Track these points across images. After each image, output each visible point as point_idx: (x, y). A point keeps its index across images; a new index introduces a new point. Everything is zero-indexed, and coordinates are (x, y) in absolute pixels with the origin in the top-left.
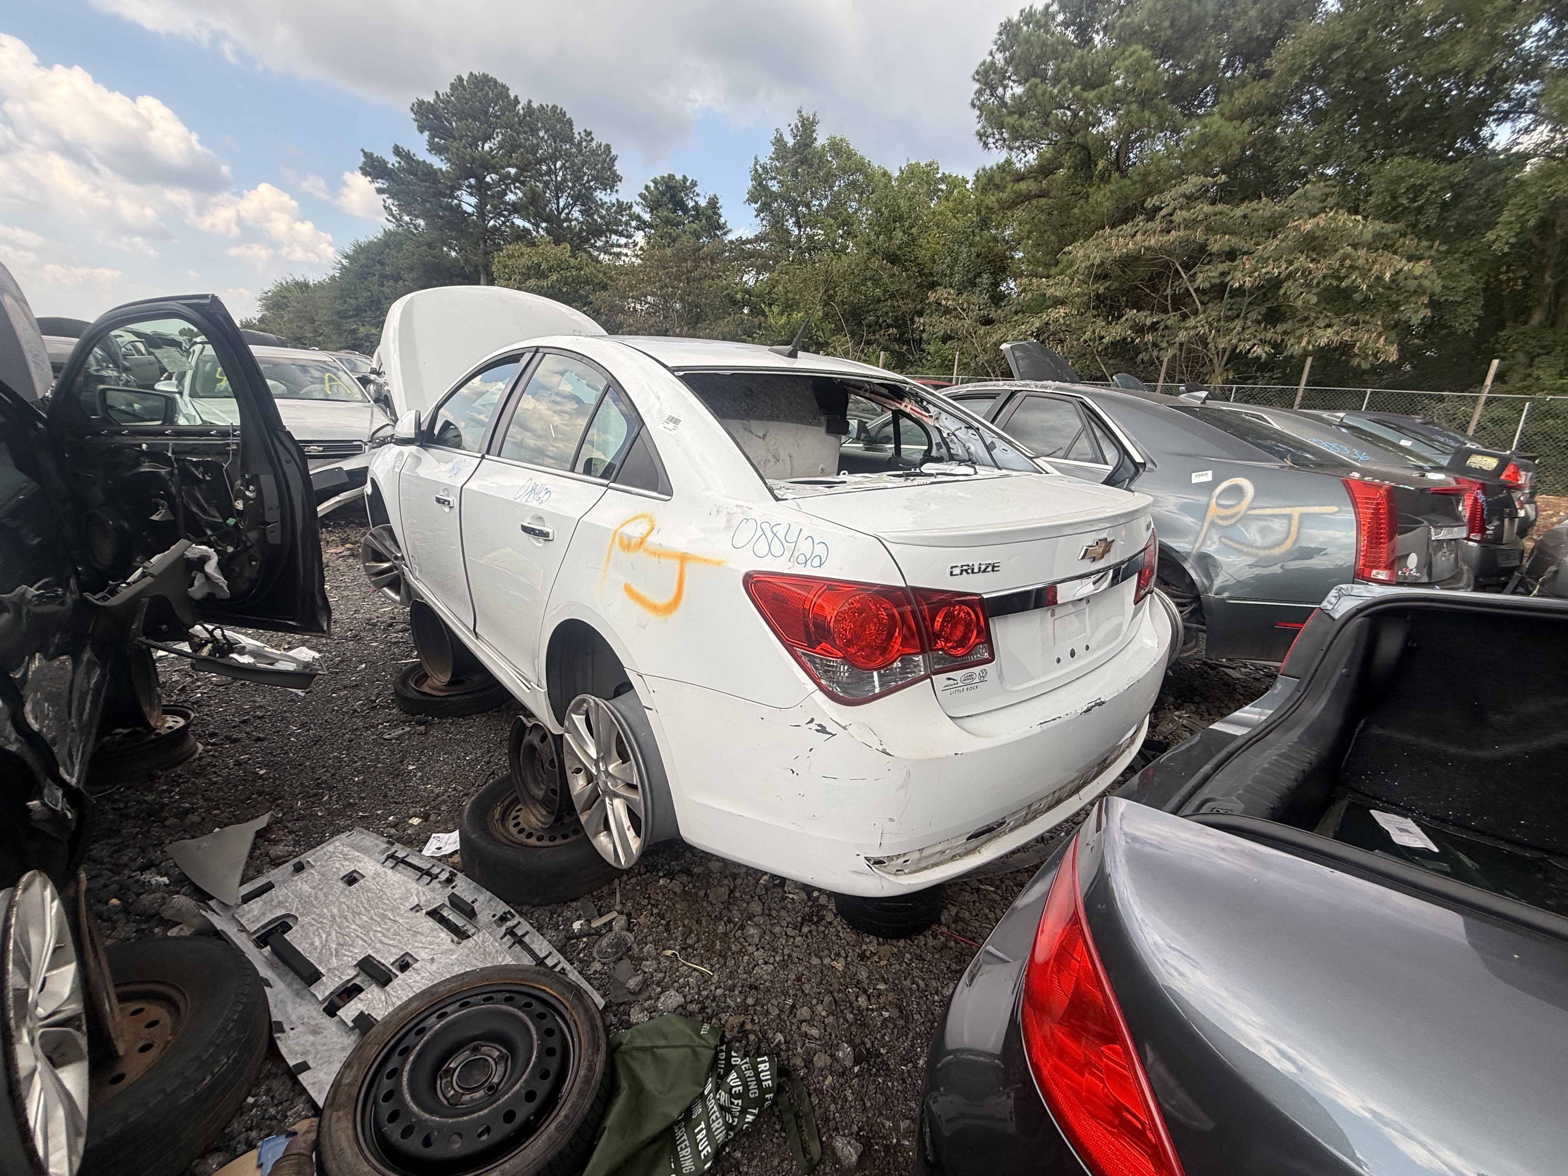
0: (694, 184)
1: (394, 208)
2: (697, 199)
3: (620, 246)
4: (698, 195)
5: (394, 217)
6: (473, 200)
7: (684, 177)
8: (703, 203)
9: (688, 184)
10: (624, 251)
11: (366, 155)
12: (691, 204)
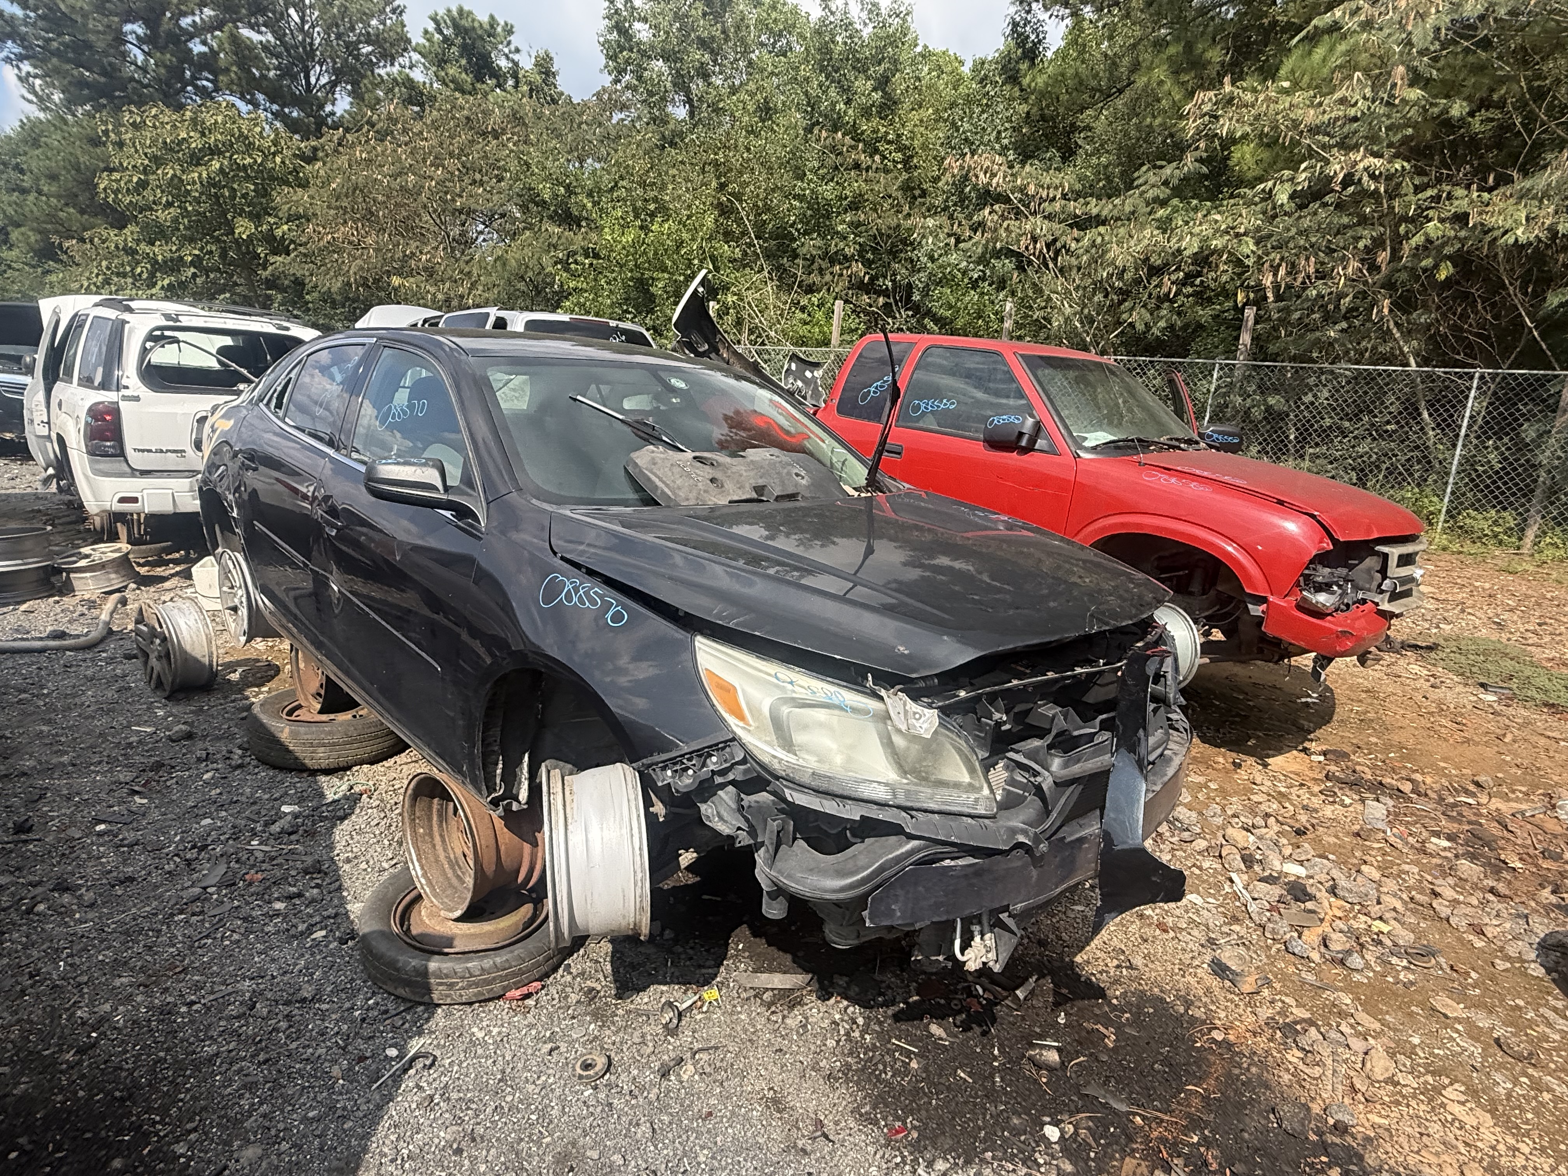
0: (509, 31)
2: (516, 57)
4: (517, 51)
7: (492, 17)
8: (527, 63)
9: (499, 29)
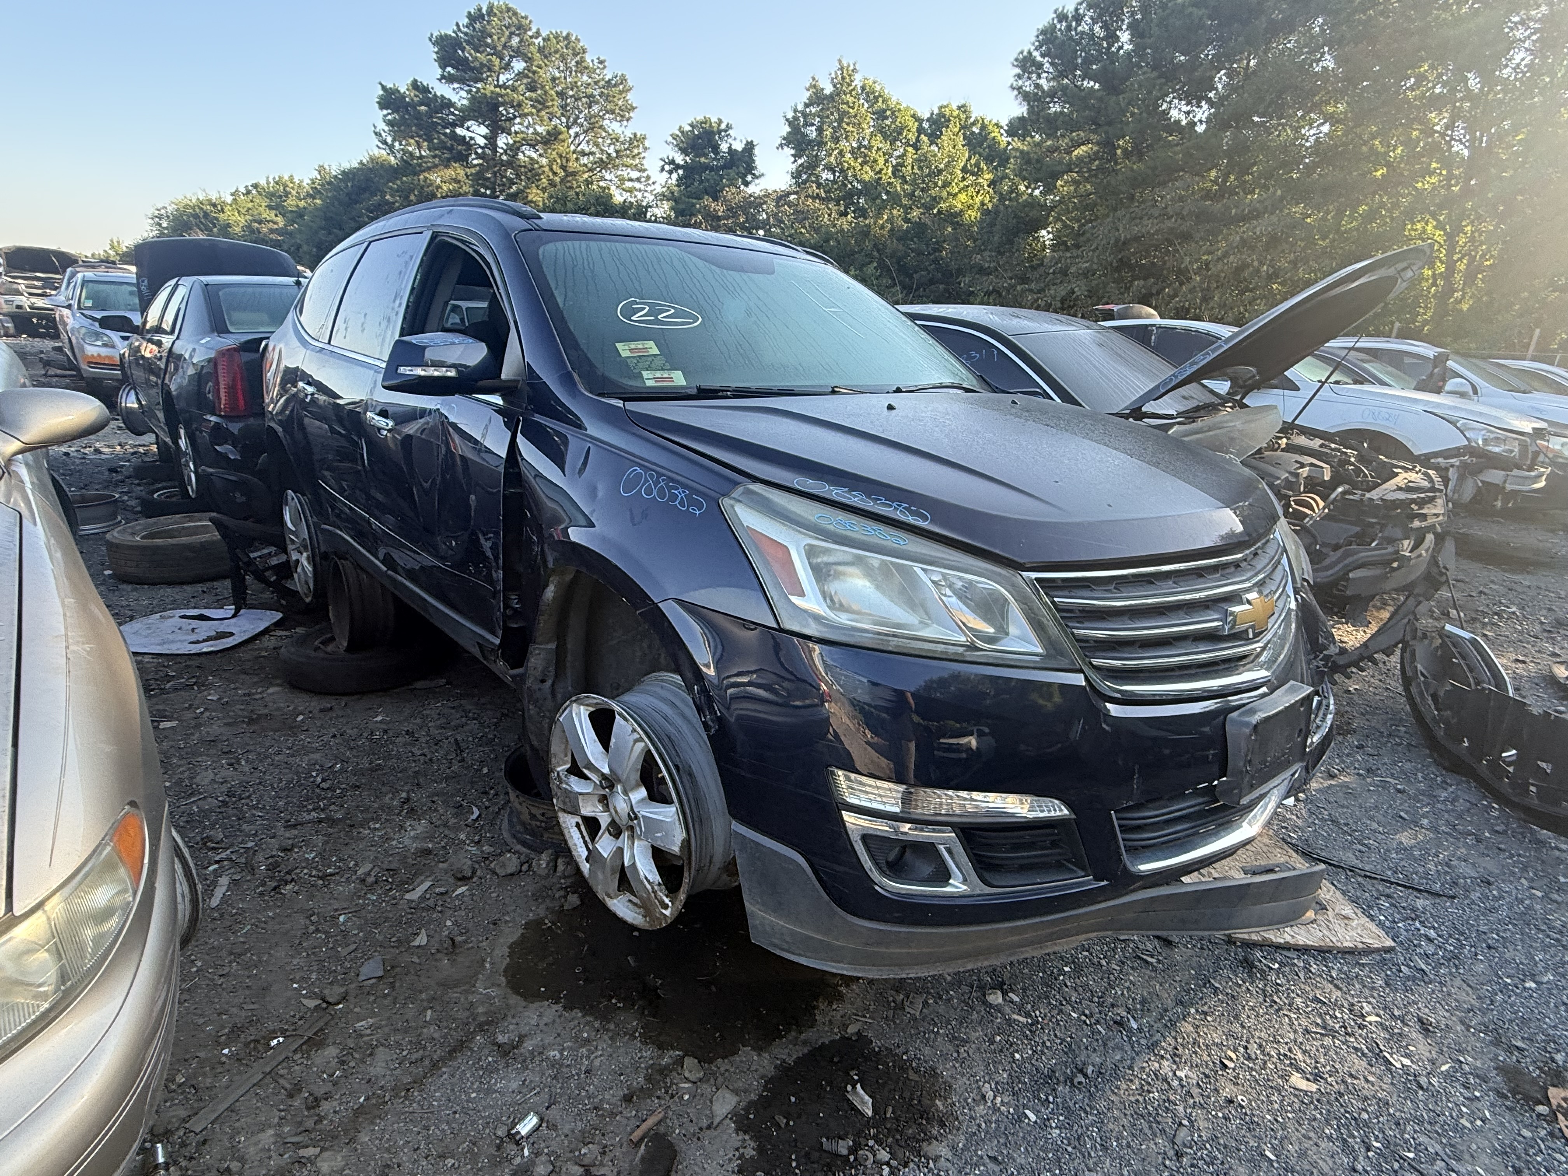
5: (385, 142)
6: (483, 130)
10: (637, 185)
11: (384, 88)
12: (724, 147)
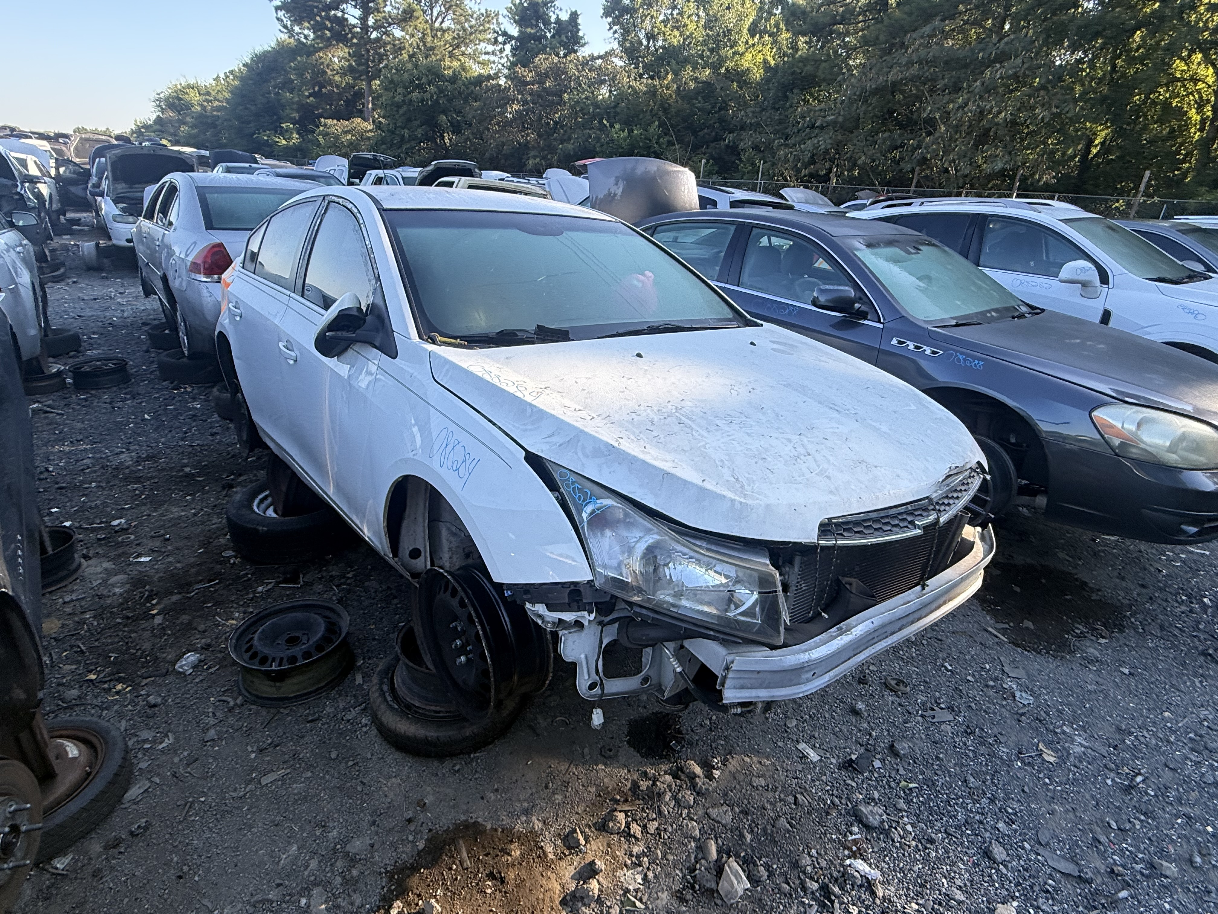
1: (285, 20)
3: (487, 53)
5: (285, 27)
6: (358, 13)
12: (552, 17)
